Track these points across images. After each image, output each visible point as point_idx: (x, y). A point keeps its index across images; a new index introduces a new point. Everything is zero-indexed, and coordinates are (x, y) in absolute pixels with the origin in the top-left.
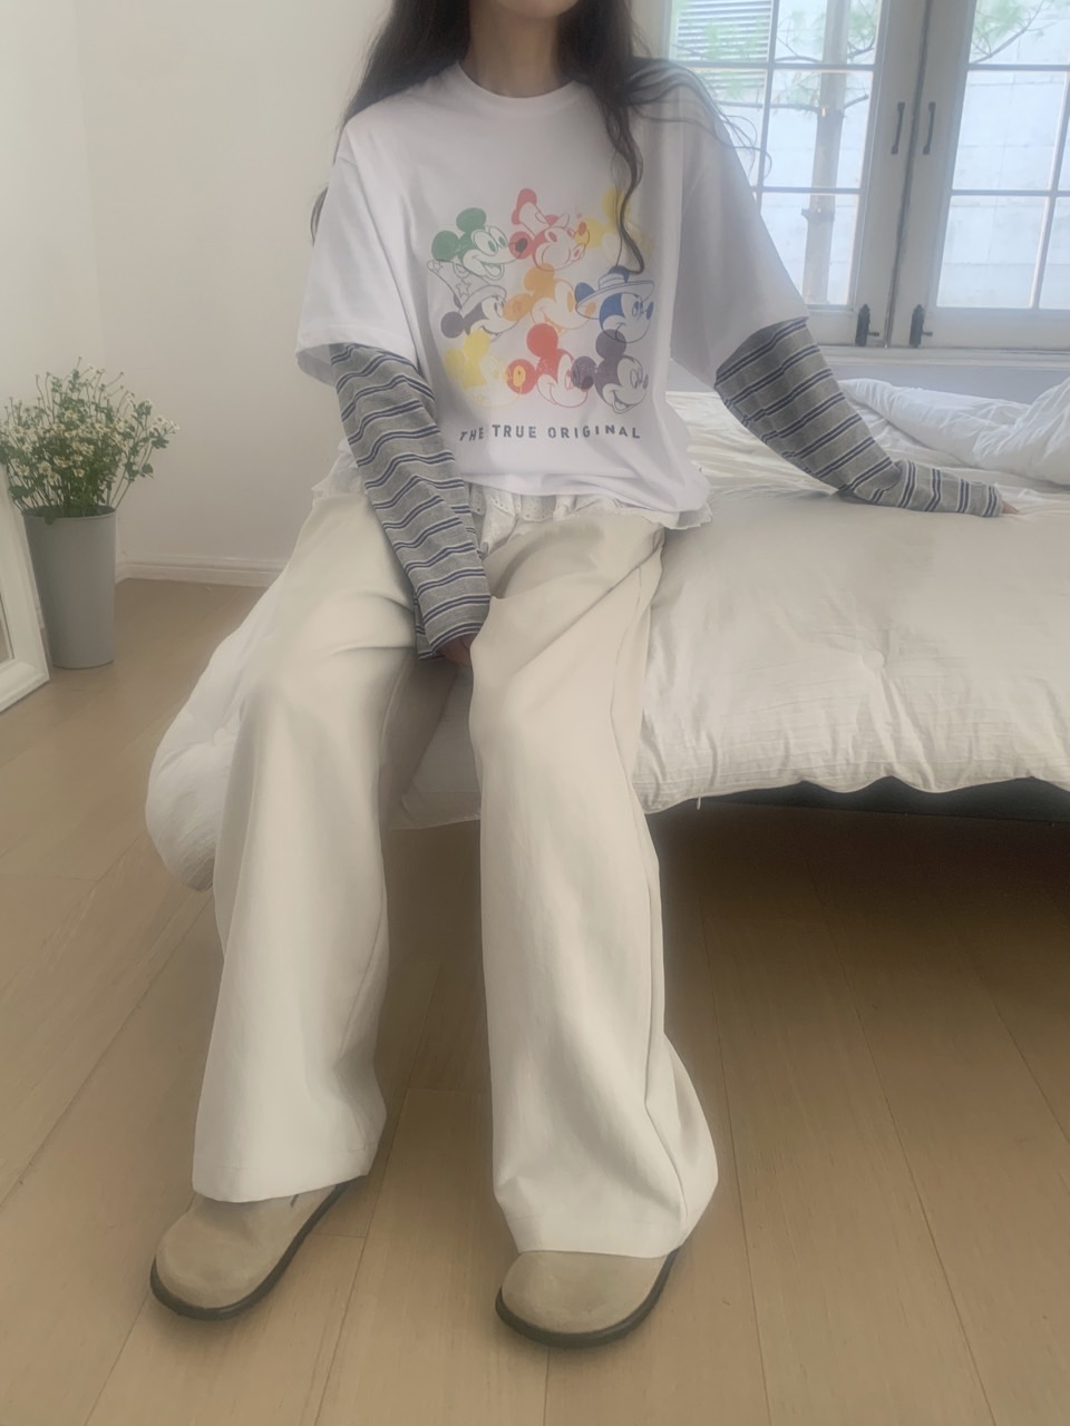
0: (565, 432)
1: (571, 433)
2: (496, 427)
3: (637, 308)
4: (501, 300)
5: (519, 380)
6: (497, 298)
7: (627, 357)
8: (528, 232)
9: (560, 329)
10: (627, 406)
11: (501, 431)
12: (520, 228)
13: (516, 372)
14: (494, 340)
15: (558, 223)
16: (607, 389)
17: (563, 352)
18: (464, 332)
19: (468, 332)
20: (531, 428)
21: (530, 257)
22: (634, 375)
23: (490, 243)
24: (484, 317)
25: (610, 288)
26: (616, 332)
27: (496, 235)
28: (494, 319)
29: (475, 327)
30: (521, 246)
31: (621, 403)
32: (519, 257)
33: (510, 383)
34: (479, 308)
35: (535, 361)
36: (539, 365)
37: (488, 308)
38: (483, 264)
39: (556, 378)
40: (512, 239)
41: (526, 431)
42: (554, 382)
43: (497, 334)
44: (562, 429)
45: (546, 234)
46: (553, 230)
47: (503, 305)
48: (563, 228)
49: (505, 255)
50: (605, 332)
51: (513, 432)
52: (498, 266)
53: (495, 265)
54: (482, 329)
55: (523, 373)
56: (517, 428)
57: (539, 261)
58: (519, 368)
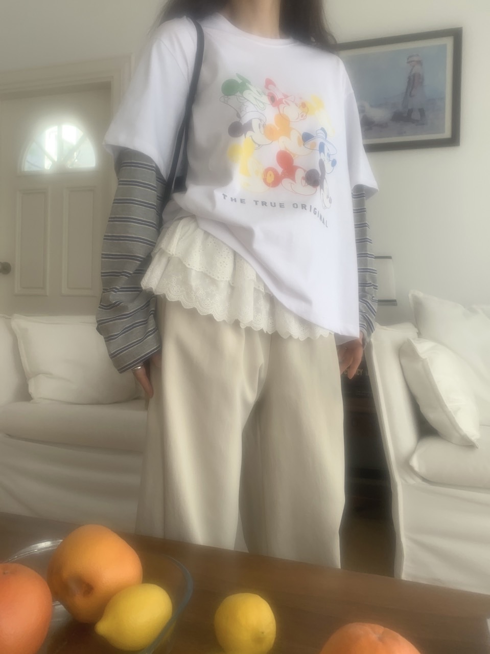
0: (304, 206)
1: (308, 208)
2: (256, 201)
4: (263, 123)
5: (271, 179)
6: (261, 120)
9: (295, 155)
11: (260, 203)
13: (268, 174)
14: (257, 149)
16: (322, 192)
17: (298, 167)
18: (244, 135)
19: (245, 137)
20: (280, 203)
21: (277, 107)
24: (253, 131)
29: (249, 133)
33: (265, 180)
34: (251, 122)
35: (280, 170)
36: (282, 173)
37: (255, 125)
38: (255, 99)
39: (293, 179)
41: (277, 205)
42: (294, 182)
43: (259, 145)
44: (302, 205)
45: (284, 102)
47: (264, 126)
51: (269, 205)
52: (263, 103)
53: (261, 102)
54: (250, 138)
55: (273, 176)
56: (271, 203)
57: (281, 112)
58: (270, 172)
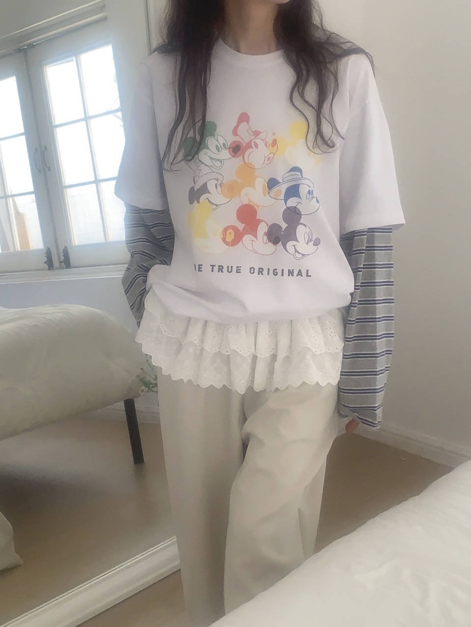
0: (261, 271)
1: (266, 272)
2: (213, 266)
3: (310, 194)
4: (220, 182)
5: (230, 237)
6: (217, 180)
7: (302, 224)
8: (242, 141)
9: (258, 206)
10: (303, 255)
11: (216, 268)
12: (237, 139)
13: (228, 232)
14: (214, 210)
15: (260, 136)
16: (290, 245)
17: (260, 221)
18: (196, 201)
19: (198, 202)
20: (237, 267)
21: (242, 156)
22: (306, 235)
23: (217, 146)
24: (209, 193)
25: (292, 180)
26: (295, 207)
27: (221, 141)
28: (216, 195)
29: (203, 198)
30: (237, 149)
31: (299, 253)
32: (233, 157)
33: (224, 240)
34: (205, 185)
35: (241, 226)
36: (243, 229)
37: (211, 186)
38: (211, 158)
39: (256, 237)
40: (230, 145)
41: (234, 269)
42: (255, 240)
43: (217, 205)
44: (259, 269)
45: (253, 144)
46: (257, 141)
47: (221, 185)
48: (263, 140)
49: (225, 154)
50: (288, 207)
51: (225, 269)
52: (220, 161)
53: (218, 160)
54: (207, 200)
55: (233, 234)
56: (228, 267)
57: (246, 161)
58: (230, 231)
